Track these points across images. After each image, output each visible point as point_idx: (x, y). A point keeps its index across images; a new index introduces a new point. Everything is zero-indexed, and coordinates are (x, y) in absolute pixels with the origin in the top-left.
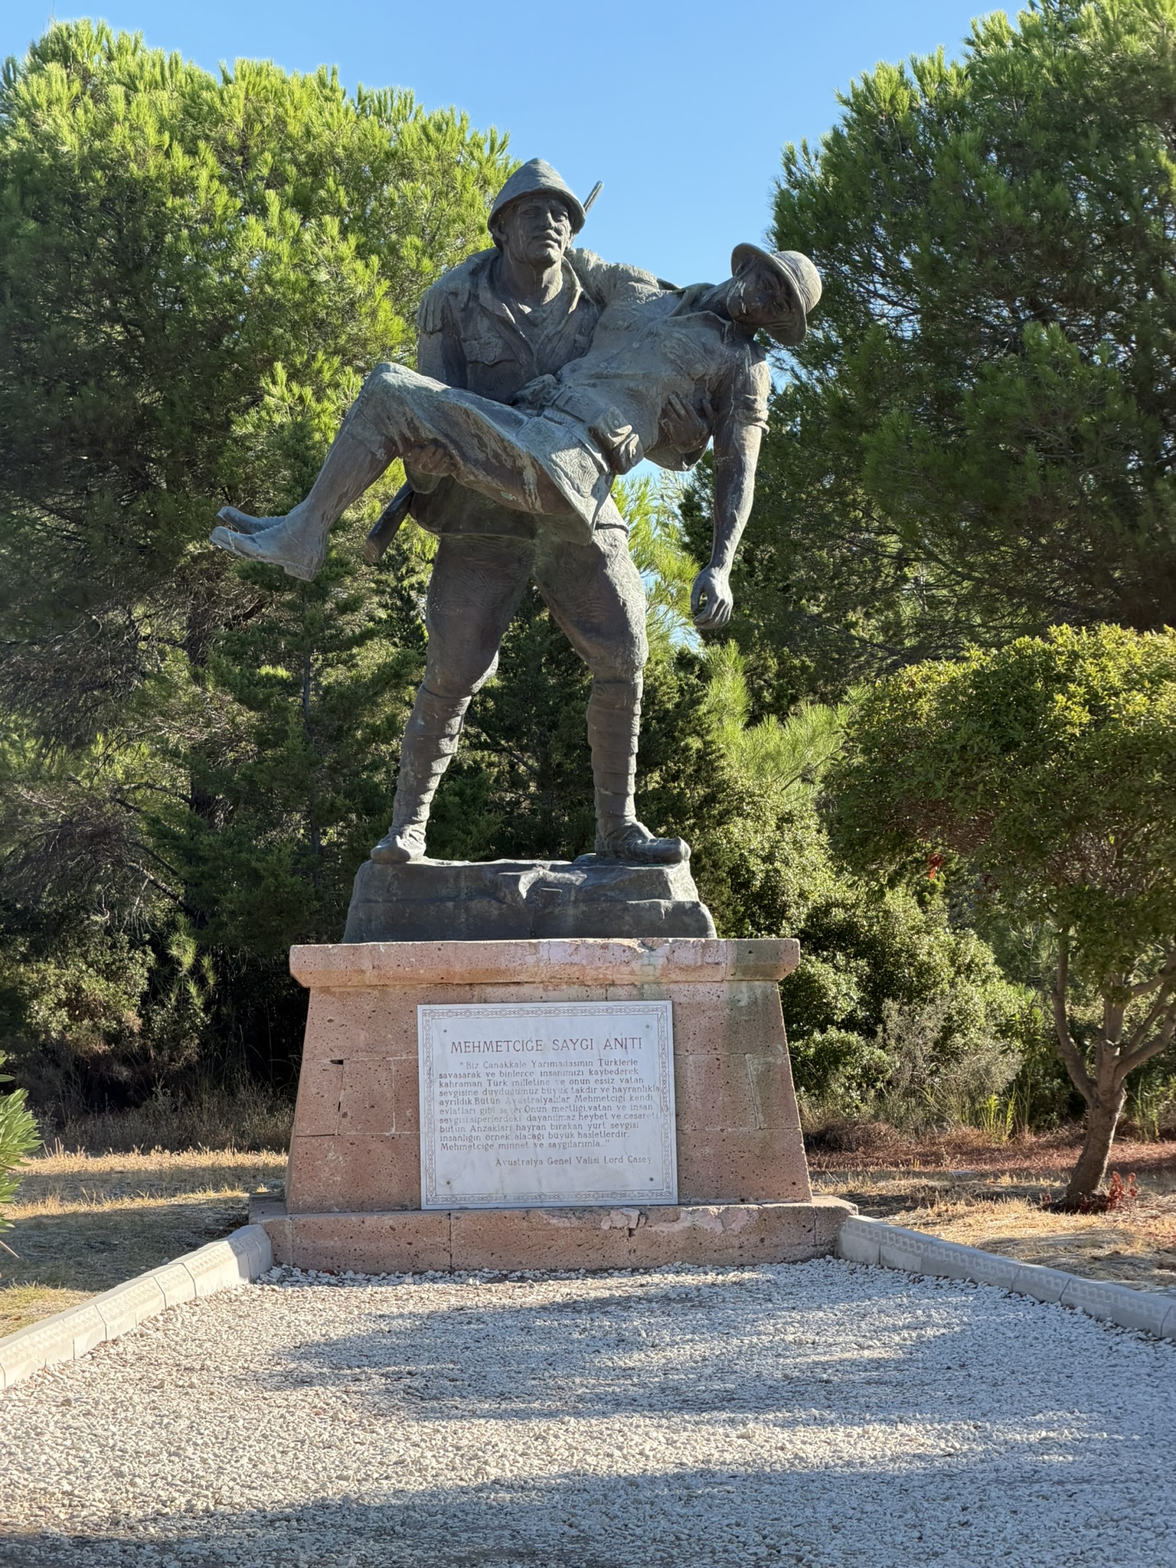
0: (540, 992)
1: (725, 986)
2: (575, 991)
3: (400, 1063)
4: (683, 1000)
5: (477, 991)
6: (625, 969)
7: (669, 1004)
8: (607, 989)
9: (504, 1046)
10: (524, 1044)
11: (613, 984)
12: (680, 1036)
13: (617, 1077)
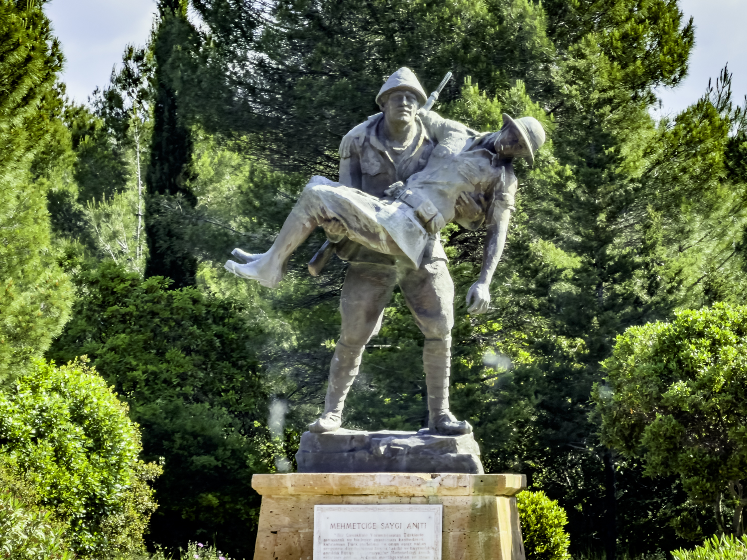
0: (376, 499)
1: (470, 498)
2: (395, 499)
3: (305, 533)
4: (448, 504)
5: (345, 499)
6: (419, 489)
7: (441, 506)
8: (410, 499)
9: (357, 526)
10: (367, 525)
11: (414, 496)
12: (446, 522)
13: (413, 543)
